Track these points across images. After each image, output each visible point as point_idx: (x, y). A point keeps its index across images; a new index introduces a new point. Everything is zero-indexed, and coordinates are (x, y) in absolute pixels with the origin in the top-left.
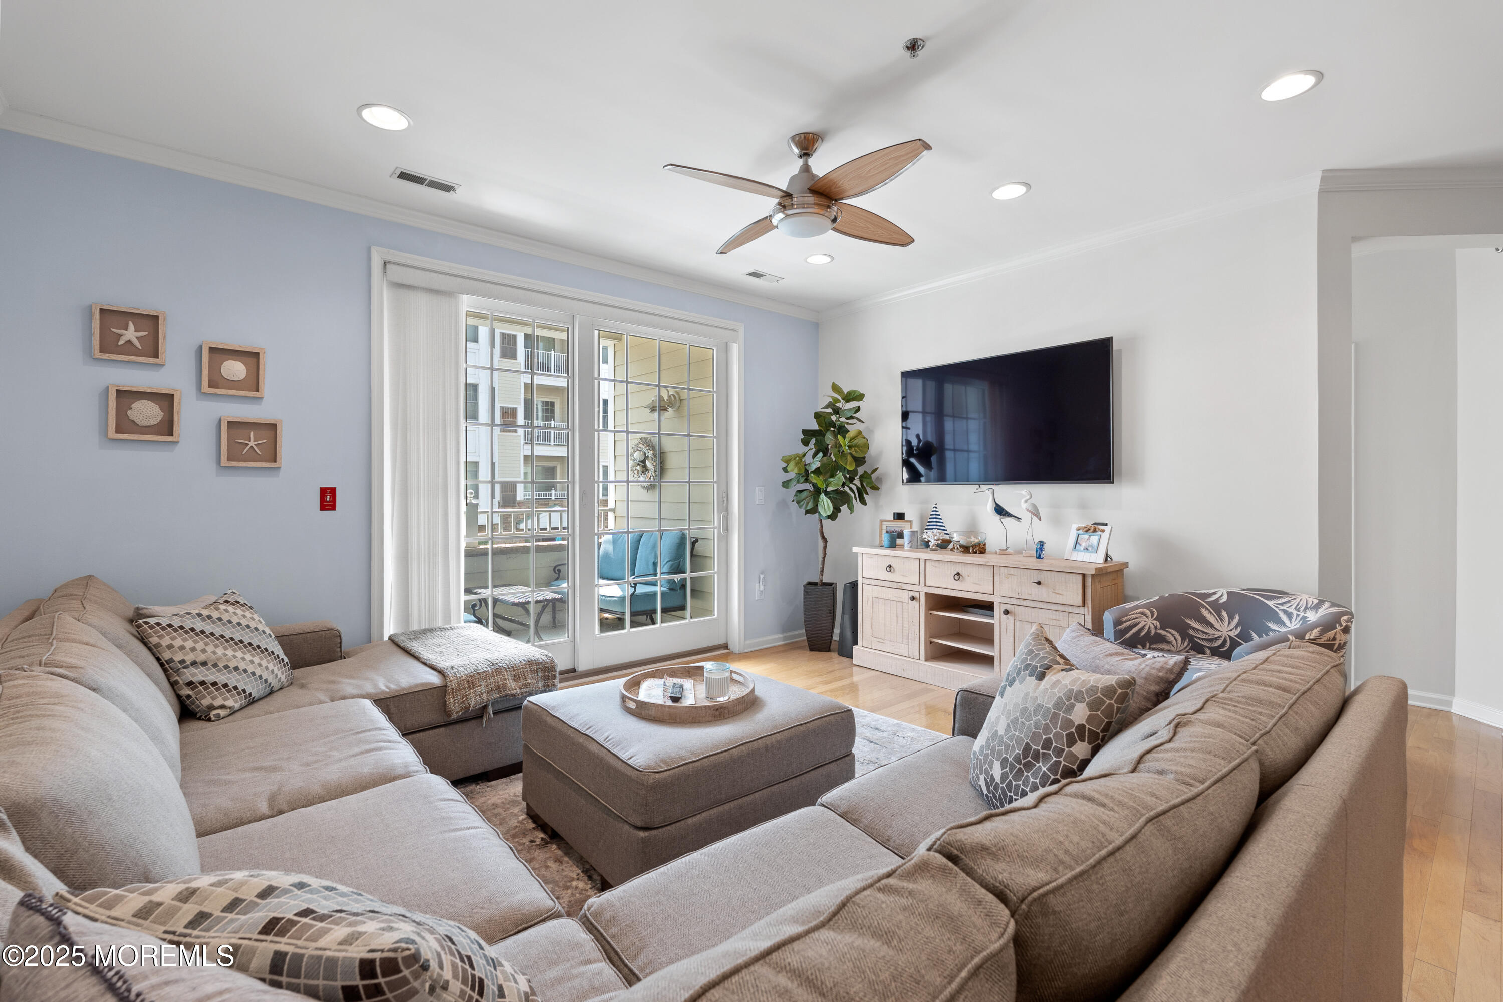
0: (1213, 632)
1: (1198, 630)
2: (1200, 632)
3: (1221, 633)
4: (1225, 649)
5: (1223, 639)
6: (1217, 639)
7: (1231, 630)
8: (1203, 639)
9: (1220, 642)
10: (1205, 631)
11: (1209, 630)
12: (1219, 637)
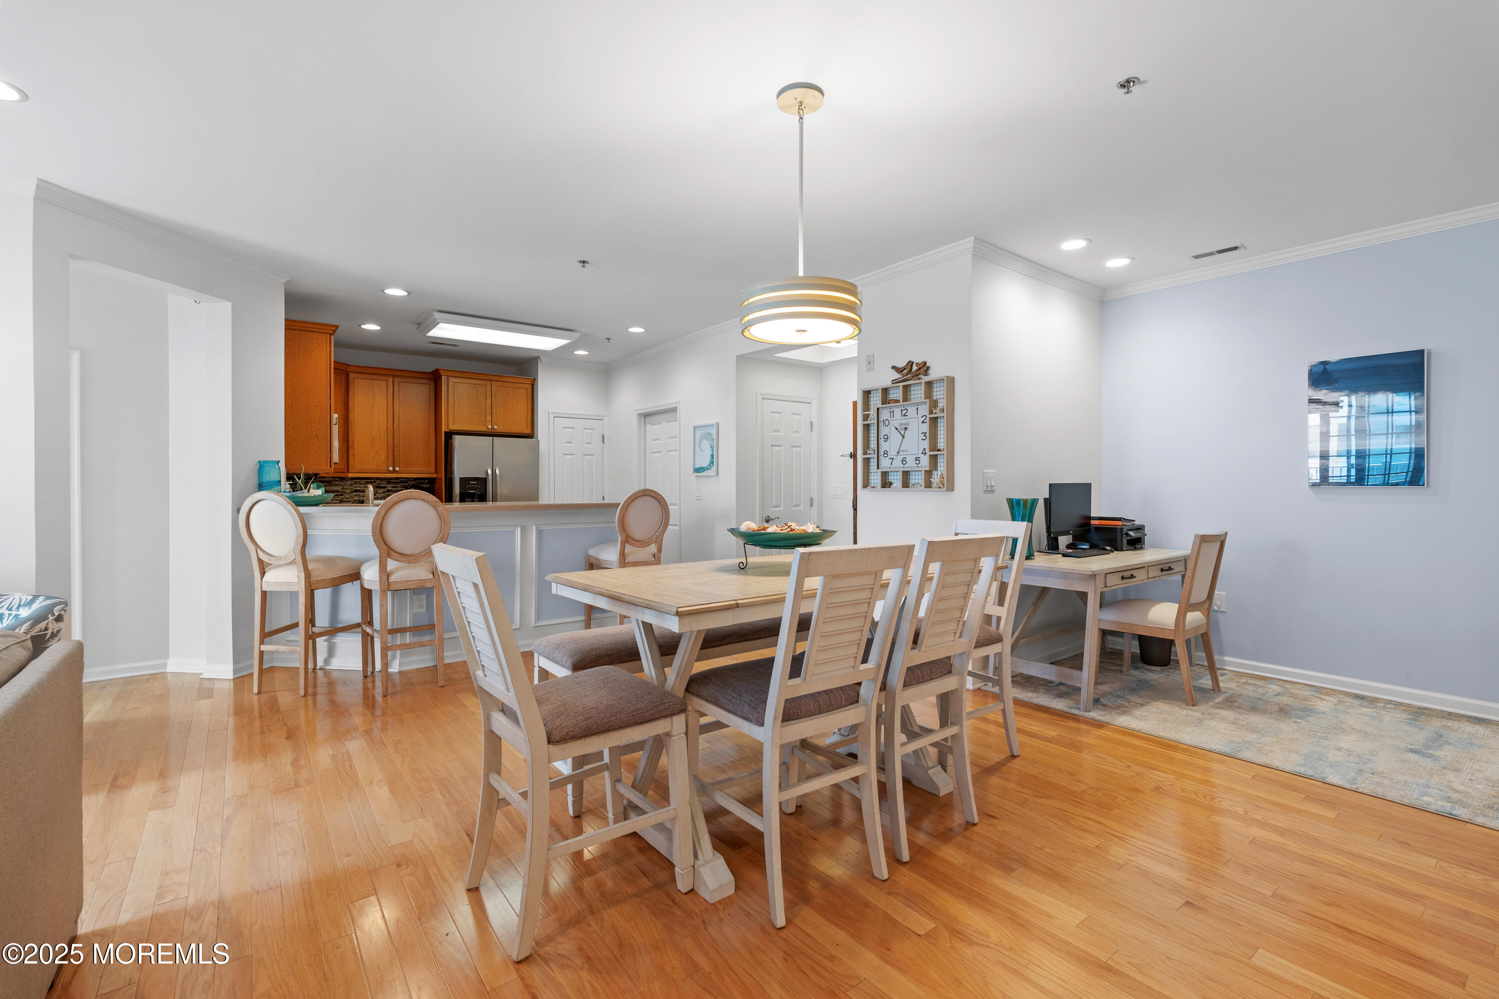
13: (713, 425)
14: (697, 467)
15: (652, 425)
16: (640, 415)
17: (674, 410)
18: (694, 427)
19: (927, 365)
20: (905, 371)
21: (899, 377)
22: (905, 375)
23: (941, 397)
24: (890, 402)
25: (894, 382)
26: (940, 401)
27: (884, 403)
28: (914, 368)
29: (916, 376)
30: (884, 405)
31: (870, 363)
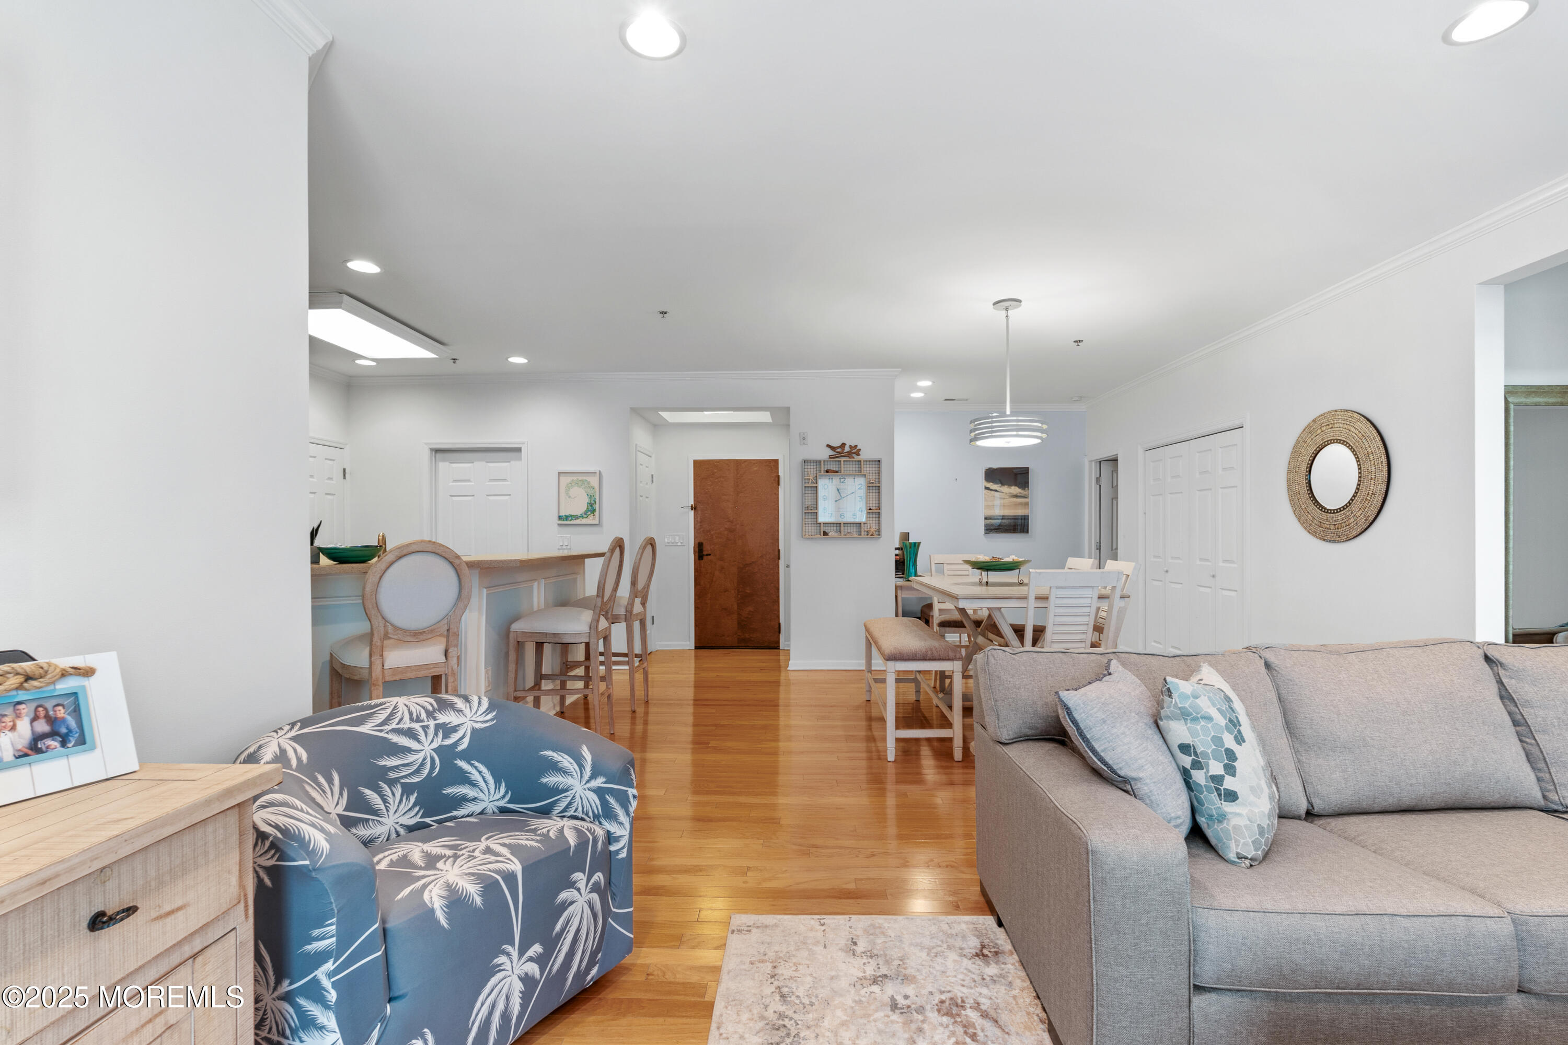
0: (415, 757)
1: (397, 767)
2: (401, 768)
3: (424, 752)
4: (437, 770)
5: (429, 759)
6: (422, 764)
7: (432, 741)
8: (409, 775)
9: (428, 766)
10: (406, 762)
11: (410, 758)
12: (424, 759)
13: (596, 473)
14: (562, 514)
15: (451, 463)
16: (432, 450)
17: (519, 450)
18: (559, 473)
19: (858, 448)
20: (839, 450)
21: (834, 453)
22: (839, 453)
23: (871, 472)
24: (827, 471)
25: (831, 457)
26: (871, 474)
27: (820, 471)
28: (847, 449)
29: (849, 454)
30: (822, 473)
31: (804, 439)
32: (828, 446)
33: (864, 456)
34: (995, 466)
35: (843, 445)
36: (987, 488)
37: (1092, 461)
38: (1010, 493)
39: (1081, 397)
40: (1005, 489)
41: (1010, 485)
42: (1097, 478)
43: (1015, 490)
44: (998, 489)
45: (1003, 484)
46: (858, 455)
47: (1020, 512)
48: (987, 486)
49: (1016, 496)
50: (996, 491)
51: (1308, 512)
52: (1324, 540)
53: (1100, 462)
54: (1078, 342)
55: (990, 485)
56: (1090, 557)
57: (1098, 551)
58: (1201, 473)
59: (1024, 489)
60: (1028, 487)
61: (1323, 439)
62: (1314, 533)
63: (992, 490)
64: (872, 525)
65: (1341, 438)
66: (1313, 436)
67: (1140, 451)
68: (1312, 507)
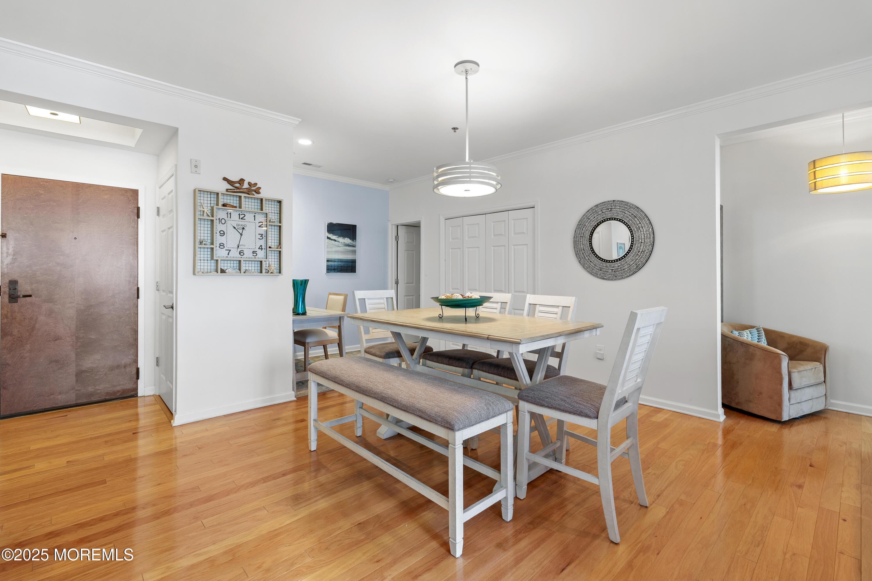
19: (257, 186)
20: (237, 185)
21: (231, 187)
22: (237, 188)
23: (273, 212)
24: (224, 205)
25: (227, 190)
26: (273, 214)
27: (217, 205)
28: (246, 185)
29: (248, 192)
30: (220, 206)
31: (196, 166)
32: (225, 179)
33: (263, 194)
34: (335, 222)
35: (242, 181)
36: (328, 238)
37: (393, 225)
38: (344, 243)
39: (394, 180)
40: (341, 240)
41: (344, 236)
42: (396, 236)
43: (347, 241)
44: (336, 239)
45: (340, 236)
46: (258, 193)
47: (349, 257)
48: (329, 237)
49: (348, 245)
50: (335, 240)
51: (591, 262)
52: (604, 279)
53: (397, 226)
54: (454, 129)
55: (330, 236)
56: (392, 289)
57: (396, 285)
58: (495, 235)
59: (353, 241)
60: (356, 239)
61: (603, 218)
62: (595, 275)
63: (332, 240)
64: (271, 263)
65: (618, 218)
66: (595, 216)
67: (442, 220)
68: (593, 258)
